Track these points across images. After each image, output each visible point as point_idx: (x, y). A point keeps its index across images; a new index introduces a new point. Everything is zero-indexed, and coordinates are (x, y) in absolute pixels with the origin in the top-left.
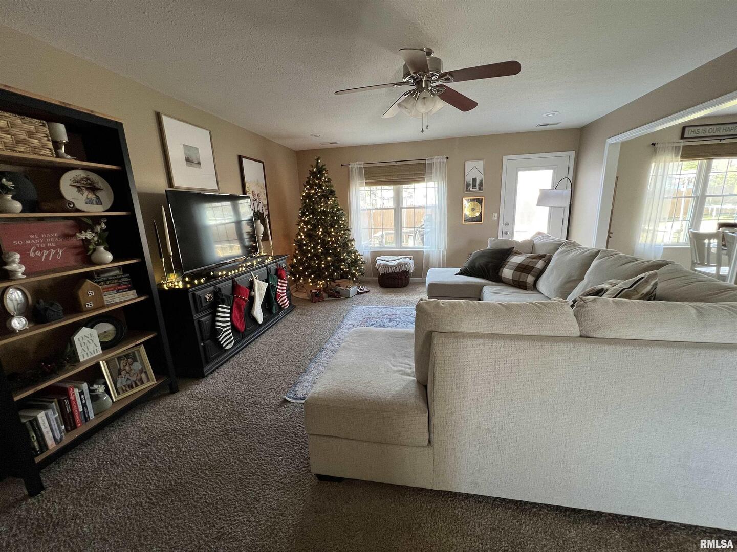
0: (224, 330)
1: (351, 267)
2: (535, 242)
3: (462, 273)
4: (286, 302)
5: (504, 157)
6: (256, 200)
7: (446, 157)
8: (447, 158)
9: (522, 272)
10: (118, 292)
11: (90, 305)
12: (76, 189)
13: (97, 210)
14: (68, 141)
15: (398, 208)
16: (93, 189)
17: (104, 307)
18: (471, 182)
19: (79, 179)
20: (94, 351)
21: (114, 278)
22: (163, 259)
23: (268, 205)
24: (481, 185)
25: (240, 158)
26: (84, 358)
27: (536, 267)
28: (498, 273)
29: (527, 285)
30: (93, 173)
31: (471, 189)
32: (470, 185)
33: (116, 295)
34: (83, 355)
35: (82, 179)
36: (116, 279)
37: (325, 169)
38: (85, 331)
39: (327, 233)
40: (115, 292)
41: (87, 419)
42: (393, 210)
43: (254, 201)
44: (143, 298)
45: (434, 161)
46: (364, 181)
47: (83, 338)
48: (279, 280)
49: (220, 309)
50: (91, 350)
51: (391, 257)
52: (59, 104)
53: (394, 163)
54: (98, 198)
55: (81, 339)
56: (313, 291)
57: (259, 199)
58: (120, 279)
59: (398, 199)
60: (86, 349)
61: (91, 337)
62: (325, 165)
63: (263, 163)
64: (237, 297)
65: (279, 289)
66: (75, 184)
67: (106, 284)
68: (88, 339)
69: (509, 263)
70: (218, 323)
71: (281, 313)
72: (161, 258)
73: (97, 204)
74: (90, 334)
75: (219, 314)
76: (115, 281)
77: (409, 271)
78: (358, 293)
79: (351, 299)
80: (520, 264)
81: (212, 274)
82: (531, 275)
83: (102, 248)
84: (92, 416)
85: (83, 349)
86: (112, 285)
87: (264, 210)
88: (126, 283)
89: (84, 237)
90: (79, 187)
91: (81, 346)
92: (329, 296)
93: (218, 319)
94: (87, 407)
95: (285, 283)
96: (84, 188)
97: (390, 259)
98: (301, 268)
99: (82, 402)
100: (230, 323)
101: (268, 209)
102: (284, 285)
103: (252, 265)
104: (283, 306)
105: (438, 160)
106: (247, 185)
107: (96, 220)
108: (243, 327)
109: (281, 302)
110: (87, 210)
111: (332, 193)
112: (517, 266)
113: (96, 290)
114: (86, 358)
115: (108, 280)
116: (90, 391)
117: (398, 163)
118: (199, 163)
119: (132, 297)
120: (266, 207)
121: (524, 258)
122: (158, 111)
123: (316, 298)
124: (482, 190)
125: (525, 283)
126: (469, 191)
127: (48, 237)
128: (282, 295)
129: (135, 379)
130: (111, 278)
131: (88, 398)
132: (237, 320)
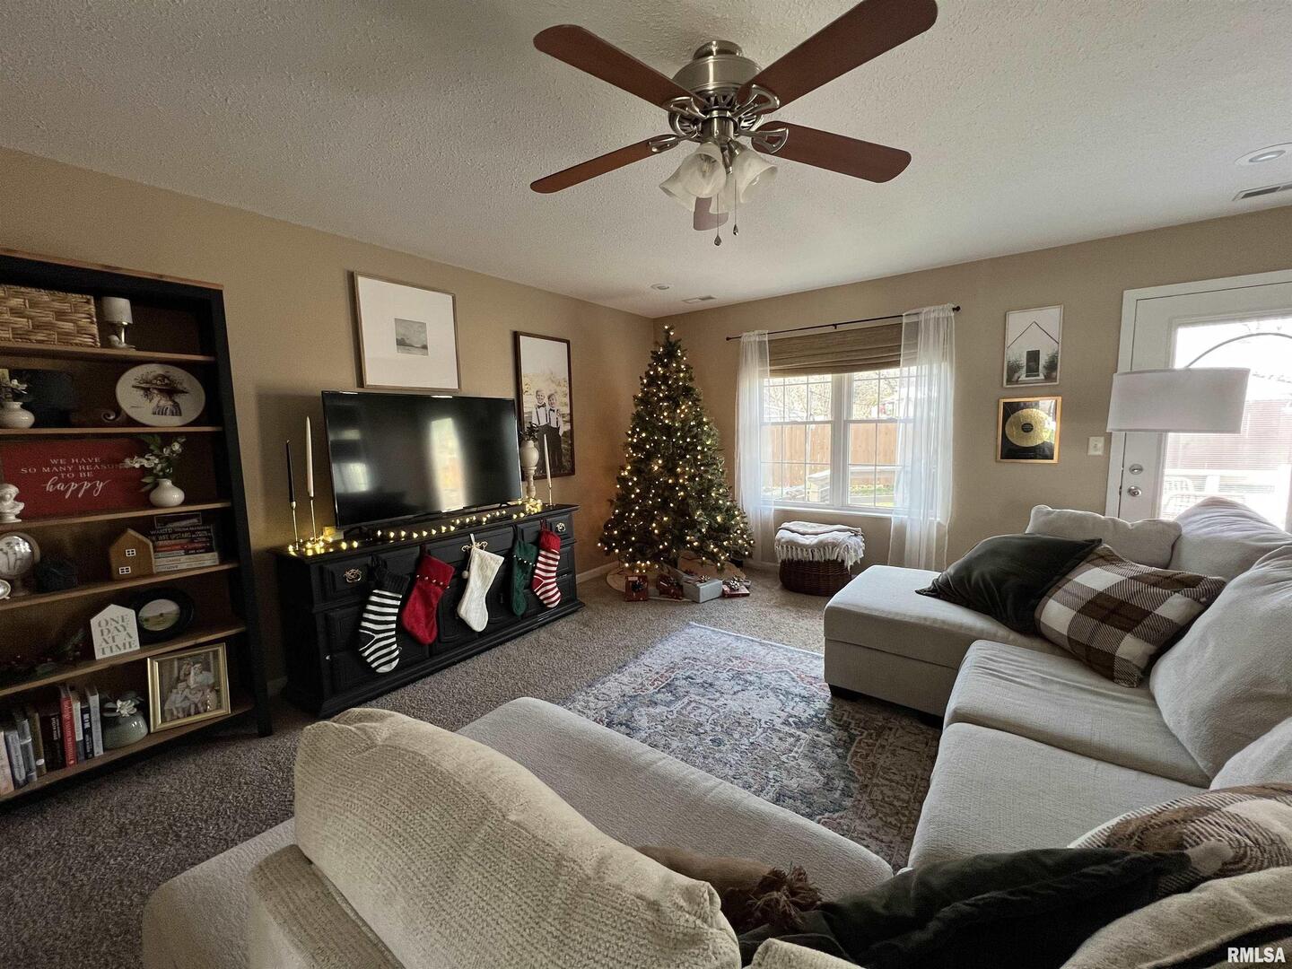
0: (377, 637)
1: (708, 540)
2: (1184, 531)
3: (938, 591)
4: (553, 596)
5: (1125, 292)
6: (544, 406)
7: (953, 306)
8: (957, 309)
9: (1103, 621)
10: (187, 553)
11: (125, 570)
12: (142, 392)
13: (171, 423)
14: (131, 322)
15: (840, 424)
16: (170, 391)
17: (152, 575)
18: (1024, 361)
19: (150, 377)
20: (124, 644)
21: (184, 529)
22: (294, 503)
23: (571, 414)
24: (1052, 366)
25: (516, 336)
26: (104, 653)
27: (1156, 612)
28: (1034, 608)
29: (1116, 667)
30: (176, 368)
31: (1023, 378)
32: (1019, 367)
33: (184, 558)
34: (103, 649)
35: (156, 378)
36: (187, 531)
37: (679, 348)
38: (113, 611)
39: (669, 469)
40: (182, 552)
41: (88, 755)
42: (829, 425)
43: (539, 407)
44: (225, 567)
45: (922, 317)
46: (769, 368)
47: (107, 623)
48: (543, 553)
49: (374, 599)
50: (119, 641)
51: (814, 525)
52: (99, 269)
53: (831, 329)
54: (176, 405)
55: (103, 623)
56: (630, 579)
57: (551, 404)
58: (193, 532)
59: (840, 401)
60: (110, 640)
61: (123, 621)
62: (680, 340)
63: (568, 342)
64: (422, 578)
65: (540, 569)
66: (143, 385)
67: (170, 539)
68: (116, 625)
69: (1068, 586)
70: (365, 624)
71: (541, 618)
72: (291, 501)
73: (173, 415)
74: (122, 617)
75: (370, 607)
76: (186, 535)
77: (843, 561)
78: (724, 595)
79: (700, 606)
80: (1100, 594)
81: (379, 533)
82: (1137, 635)
83: (168, 483)
84: (99, 750)
85: (104, 639)
86: (178, 541)
87: (561, 423)
88: (204, 539)
89: (137, 466)
90: (146, 390)
91: (102, 635)
92: (663, 592)
93: (366, 615)
94: (91, 736)
95: (555, 560)
96: (156, 392)
97: (810, 531)
98: (616, 532)
99: (83, 726)
100: (394, 626)
101: (571, 421)
102: (551, 562)
103: (479, 522)
104: (545, 602)
105: (932, 315)
106: (524, 380)
107: (168, 438)
108: (430, 635)
109: (541, 594)
110: (154, 424)
111: (688, 392)
112: (1090, 597)
113: (141, 547)
114: (108, 654)
115: (174, 532)
116: (102, 710)
117: (840, 328)
118: (425, 347)
119: (208, 563)
120: (567, 418)
121: (1119, 578)
122: (351, 269)
123: (635, 593)
124: (1055, 380)
125: (1111, 657)
126: (1017, 382)
127: (83, 463)
128: (545, 582)
129: (197, 700)
130: (179, 530)
131: (96, 721)
132: (418, 621)
